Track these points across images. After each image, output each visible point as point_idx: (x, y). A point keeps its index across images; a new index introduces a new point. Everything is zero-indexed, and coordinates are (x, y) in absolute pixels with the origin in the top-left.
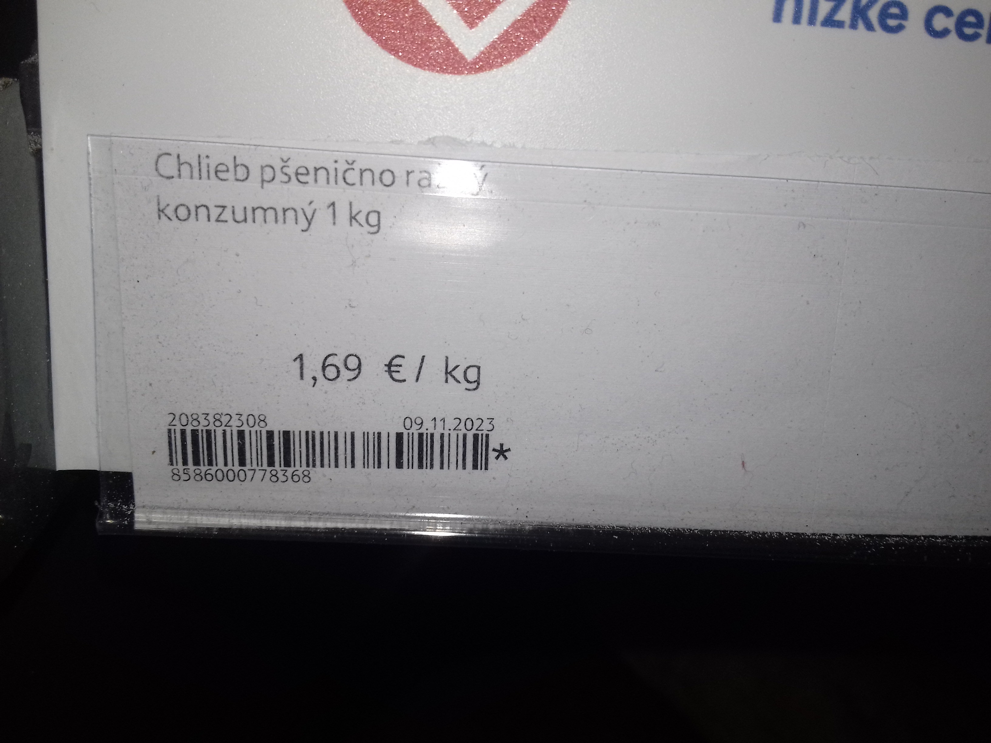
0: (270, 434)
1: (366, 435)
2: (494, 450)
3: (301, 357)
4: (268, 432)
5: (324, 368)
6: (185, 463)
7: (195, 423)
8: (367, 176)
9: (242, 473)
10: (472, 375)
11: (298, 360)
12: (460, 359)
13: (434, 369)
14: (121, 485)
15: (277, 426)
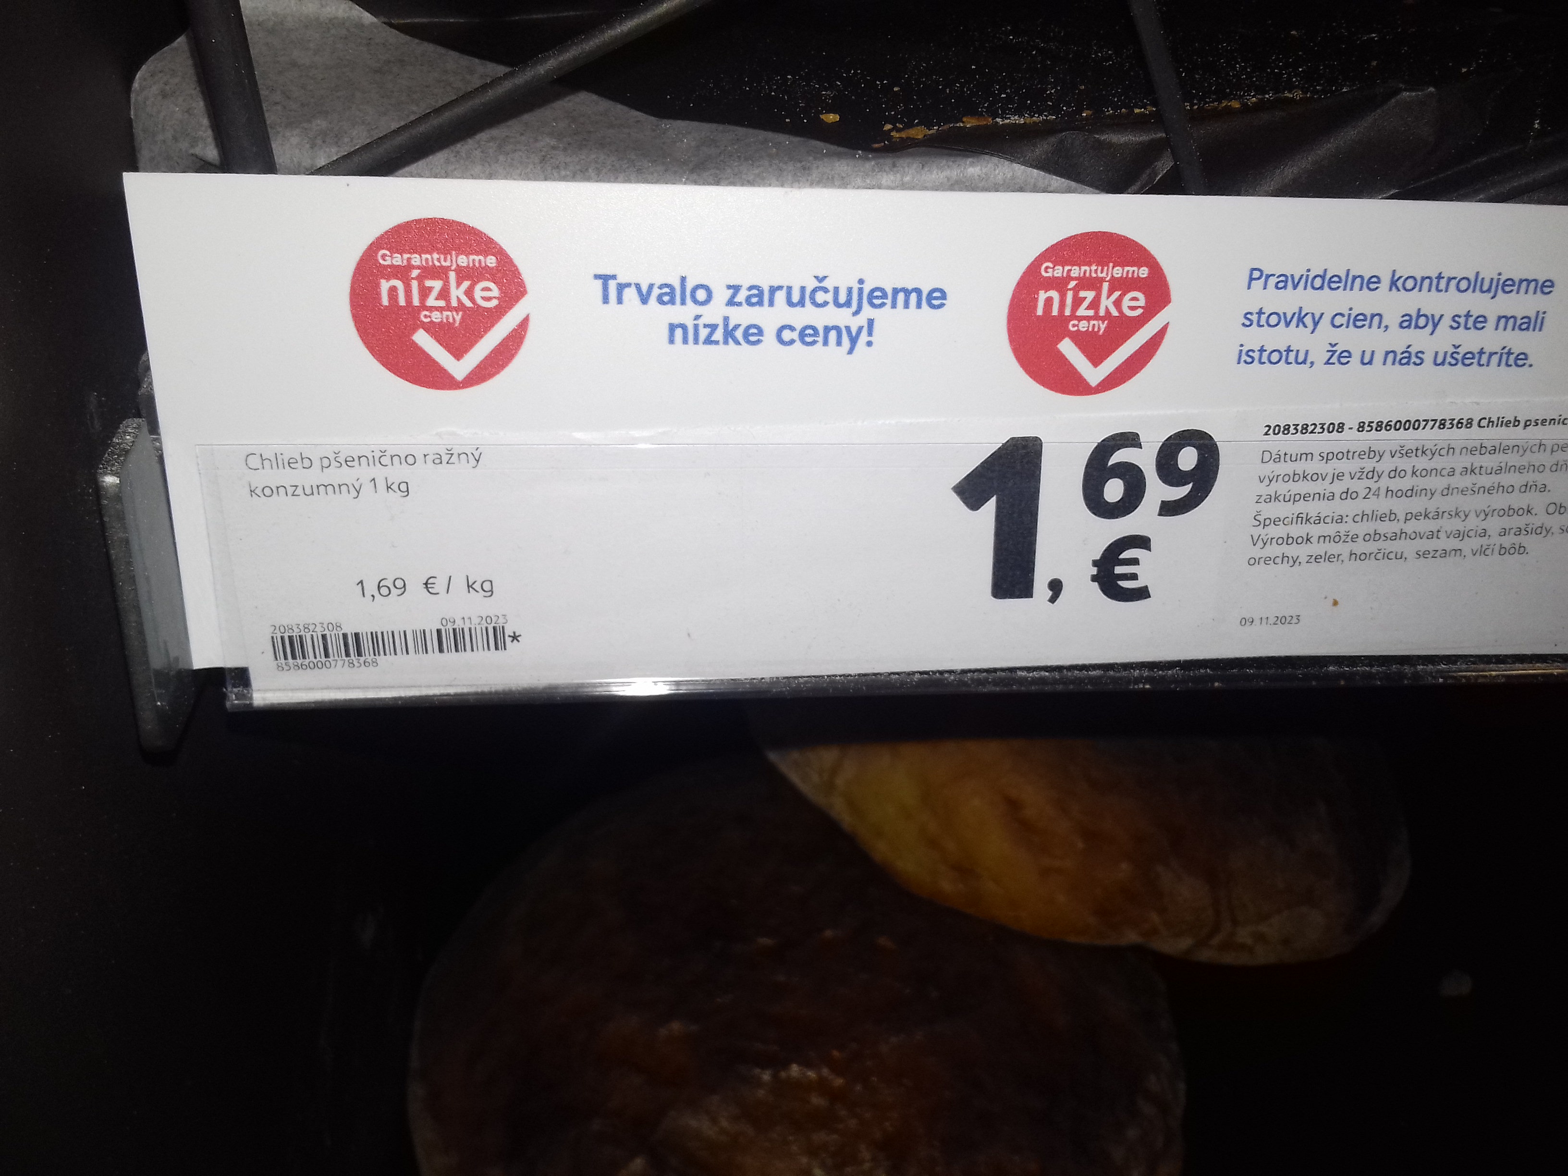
0: (345, 636)
1: (414, 632)
2: (509, 636)
3: (361, 582)
4: (343, 634)
5: (379, 587)
6: (286, 658)
7: (290, 631)
8: (396, 459)
9: (327, 663)
10: (487, 586)
11: (360, 584)
12: (477, 576)
13: (459, 584)
14: (241, 676)
15: (350, 630)
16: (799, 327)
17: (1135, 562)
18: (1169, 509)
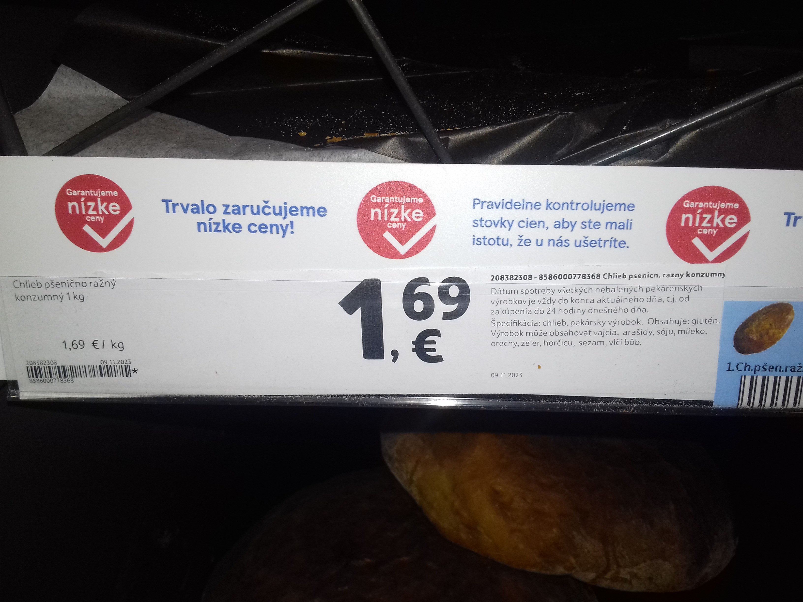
0: (58, 367)
1: (89, 366)
2: (132, 370)
3: (65, 342)
4: (58, 366)
5: (72, 345)
6: (33, 377)
7: (35, 364)
8: (78, 284)
9: (51, 380)
10: (121, 345)
11: (64, 343)
12: (116, 340)
13: (108, 344)
14: (14, 384)
15: (60, 364)
16: (258, 224)
17: (434, 342)
18: (447, 316)
